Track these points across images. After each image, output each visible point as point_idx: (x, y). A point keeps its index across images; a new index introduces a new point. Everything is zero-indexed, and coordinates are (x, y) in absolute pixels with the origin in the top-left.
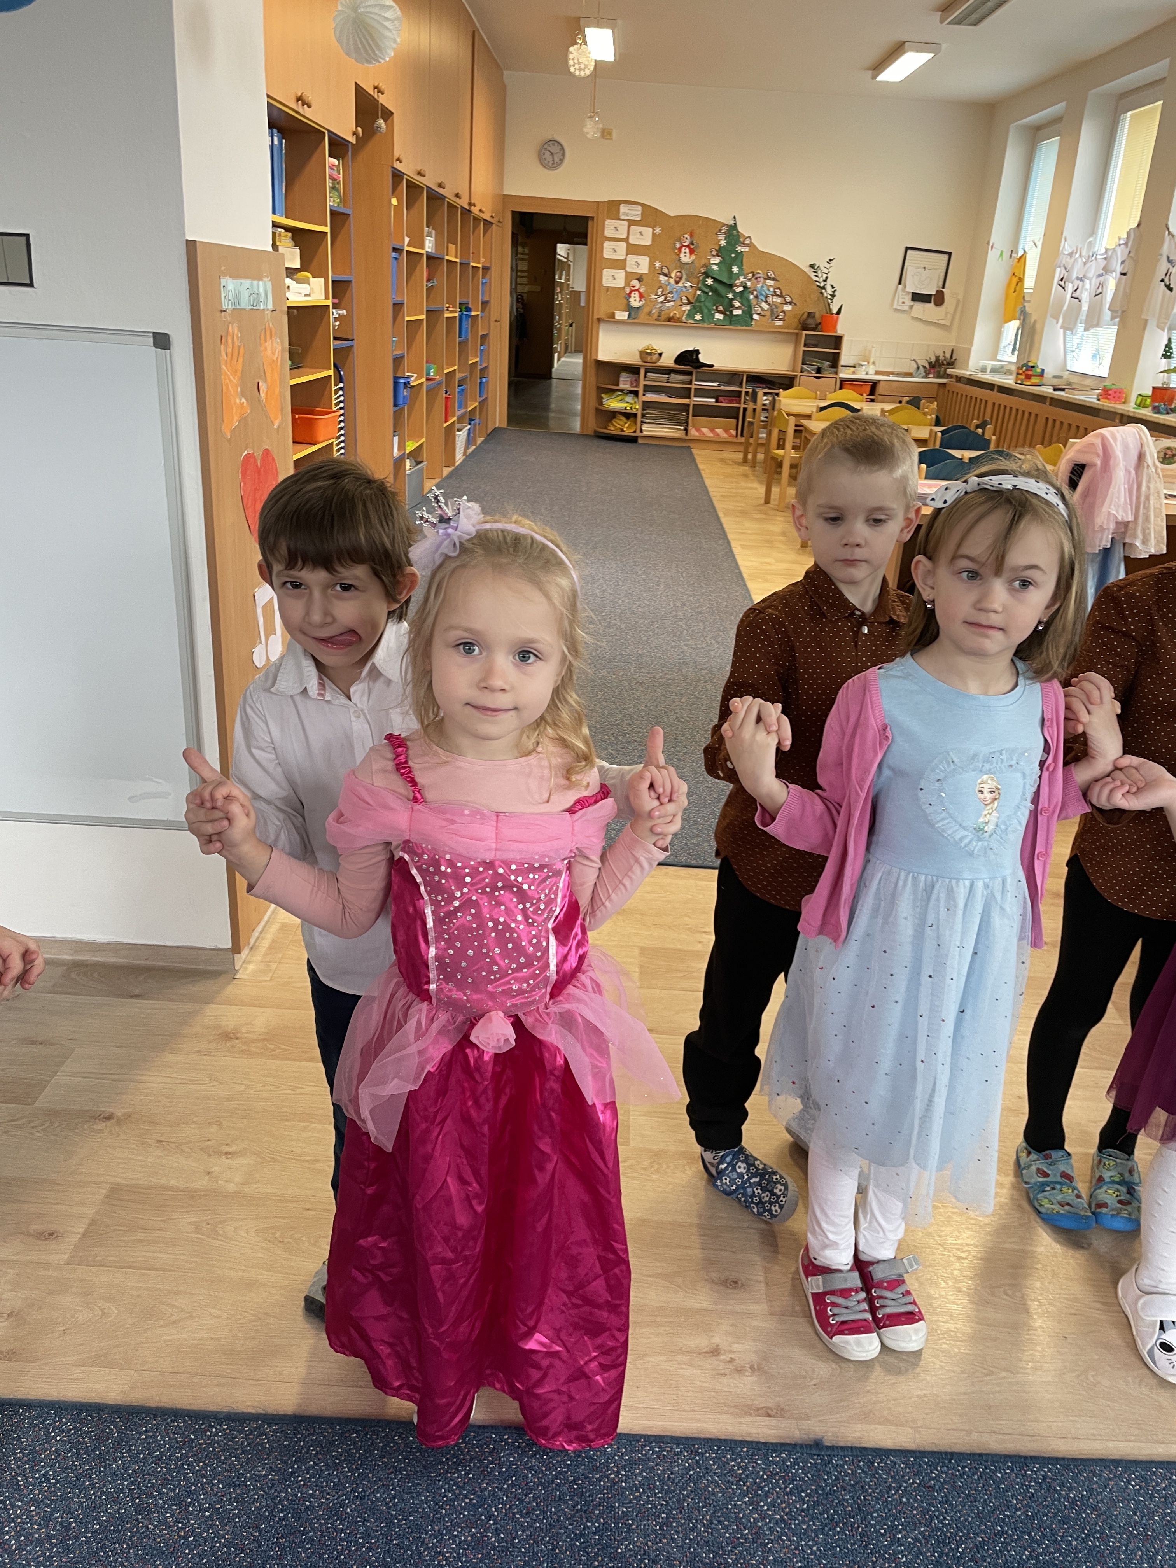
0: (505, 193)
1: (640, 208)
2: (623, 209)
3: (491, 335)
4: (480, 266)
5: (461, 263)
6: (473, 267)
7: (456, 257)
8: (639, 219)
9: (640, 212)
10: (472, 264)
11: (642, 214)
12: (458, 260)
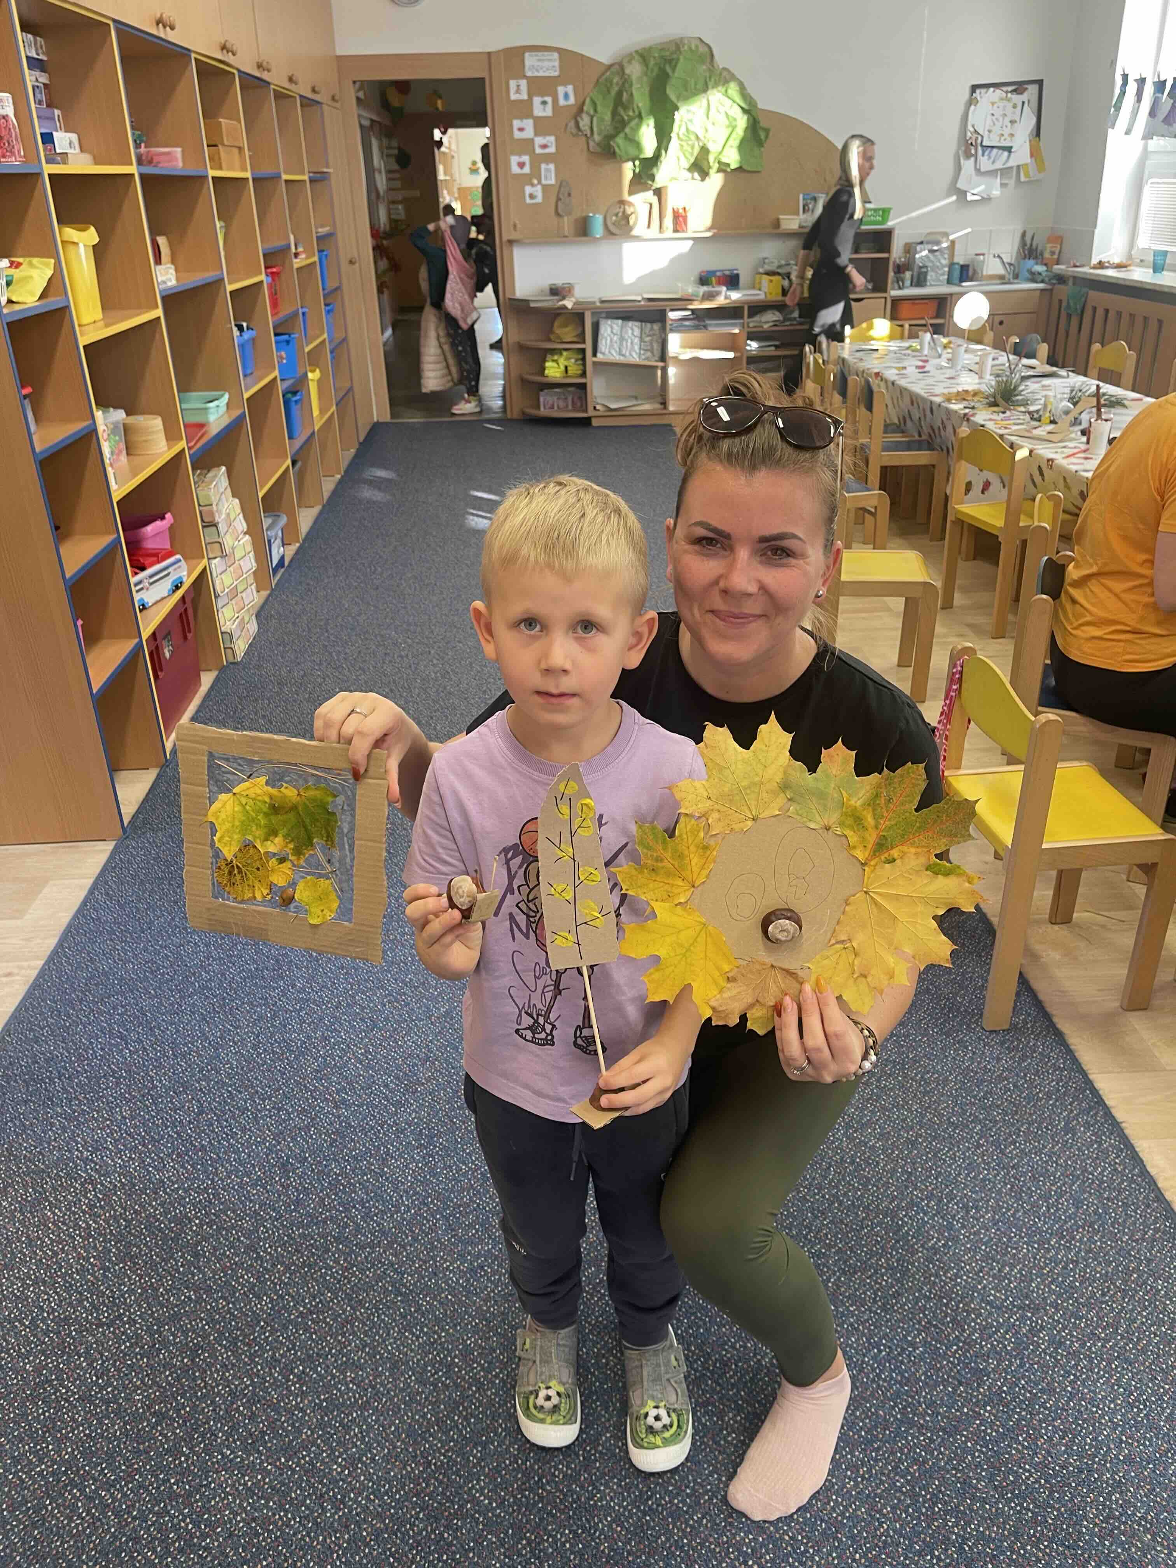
0: (340, 52)
1: (556, 55)
2: (530, 60)
3: (345, 288)
4: (306, 177)
5: (254, 179)
6: (286, 181)
7: (245, 169)
8: (556, 74)
9: (557, 64)
10: (285, 177)
11: (561, 67)
12: (248, 175)
